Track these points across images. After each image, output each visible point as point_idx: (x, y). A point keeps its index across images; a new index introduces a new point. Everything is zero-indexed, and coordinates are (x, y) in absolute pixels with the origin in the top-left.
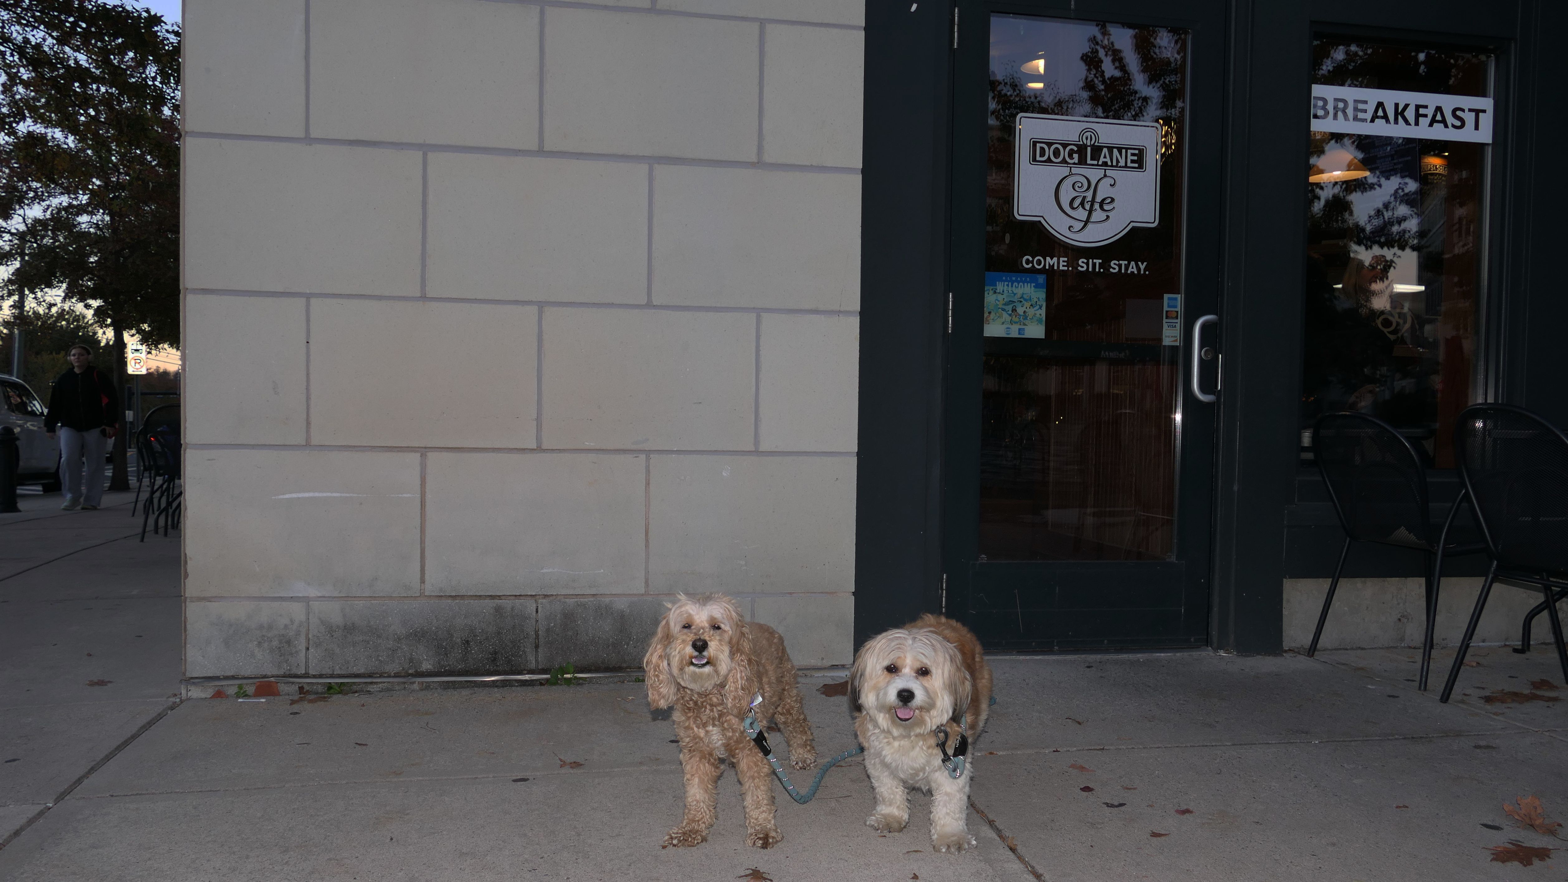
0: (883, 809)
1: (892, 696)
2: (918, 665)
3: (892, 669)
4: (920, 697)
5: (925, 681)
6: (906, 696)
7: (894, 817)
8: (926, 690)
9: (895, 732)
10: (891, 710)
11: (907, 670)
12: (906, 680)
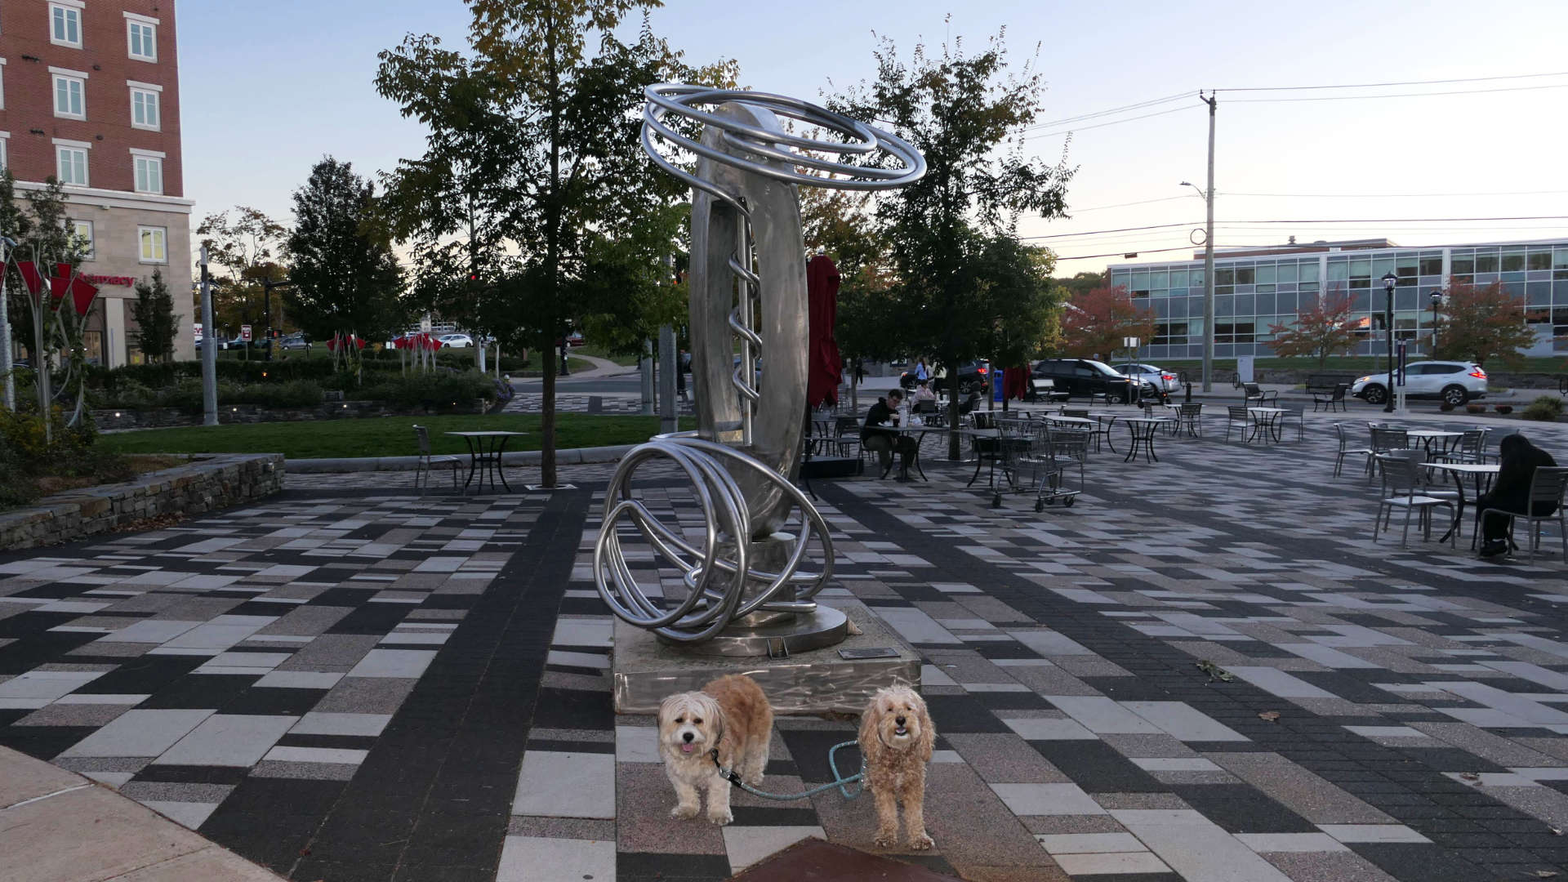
0: (683, 804)
1: (680, 738)
2: (694, 718)
3: (680, 721)
4: (697, 736)
5: (700, 726)
6: (688, 737)
7: (690, 809)
8: (701, 732)
9: (683, 757)
10: (679, 746)
11: (688, 721)
12: (688, 727)
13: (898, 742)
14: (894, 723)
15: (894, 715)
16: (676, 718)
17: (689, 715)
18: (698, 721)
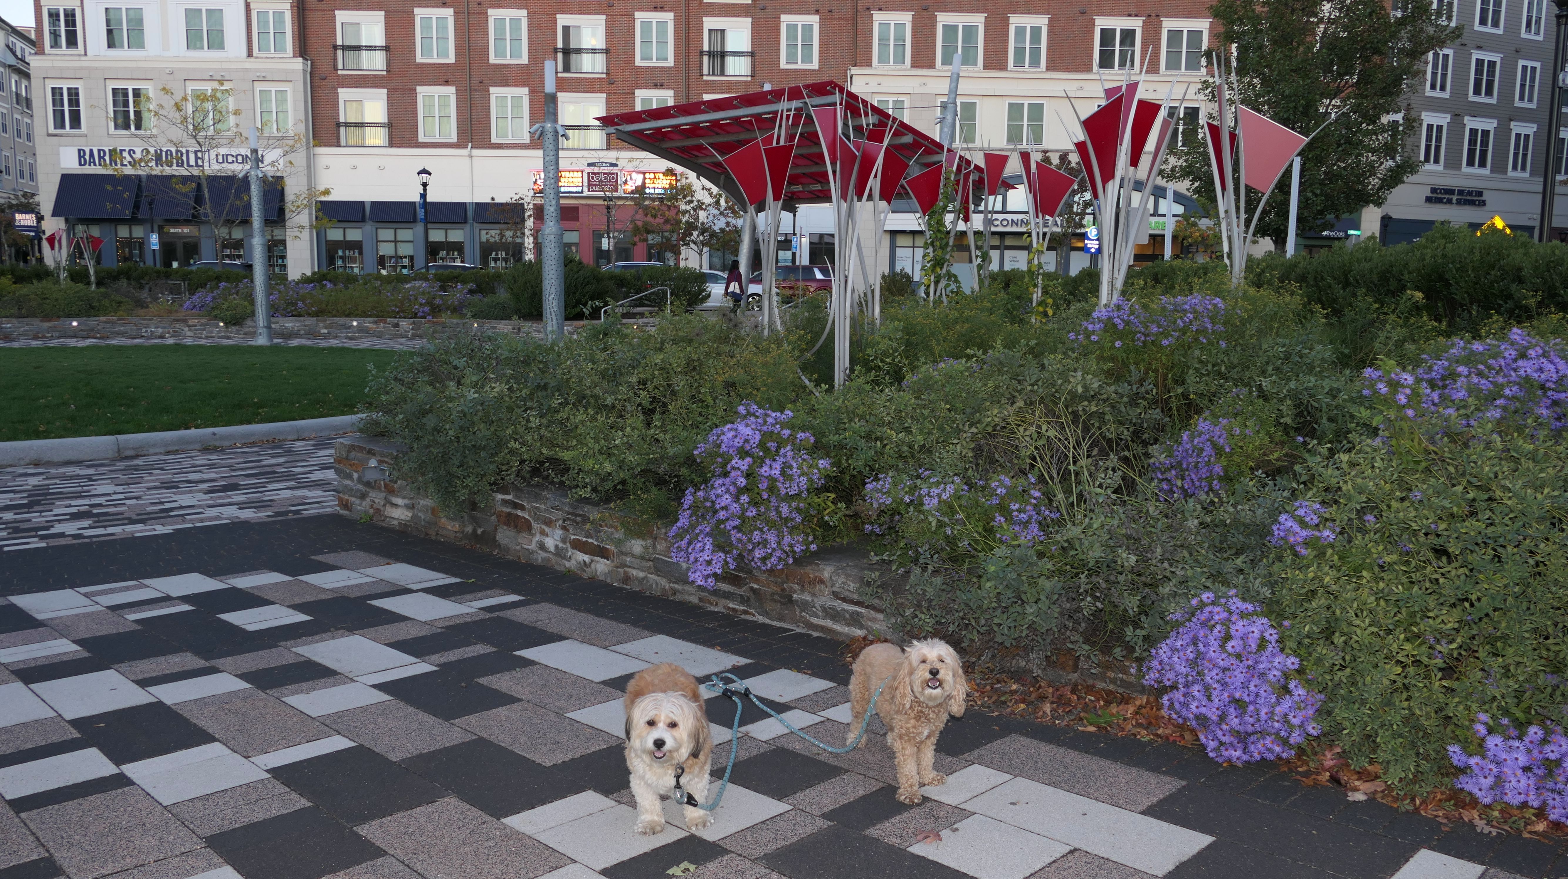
13: (931, 698)
14: (928, 676)
15: (928, 667)
16: (647, 719)
17: (662, 718)
18: (673, 725)
